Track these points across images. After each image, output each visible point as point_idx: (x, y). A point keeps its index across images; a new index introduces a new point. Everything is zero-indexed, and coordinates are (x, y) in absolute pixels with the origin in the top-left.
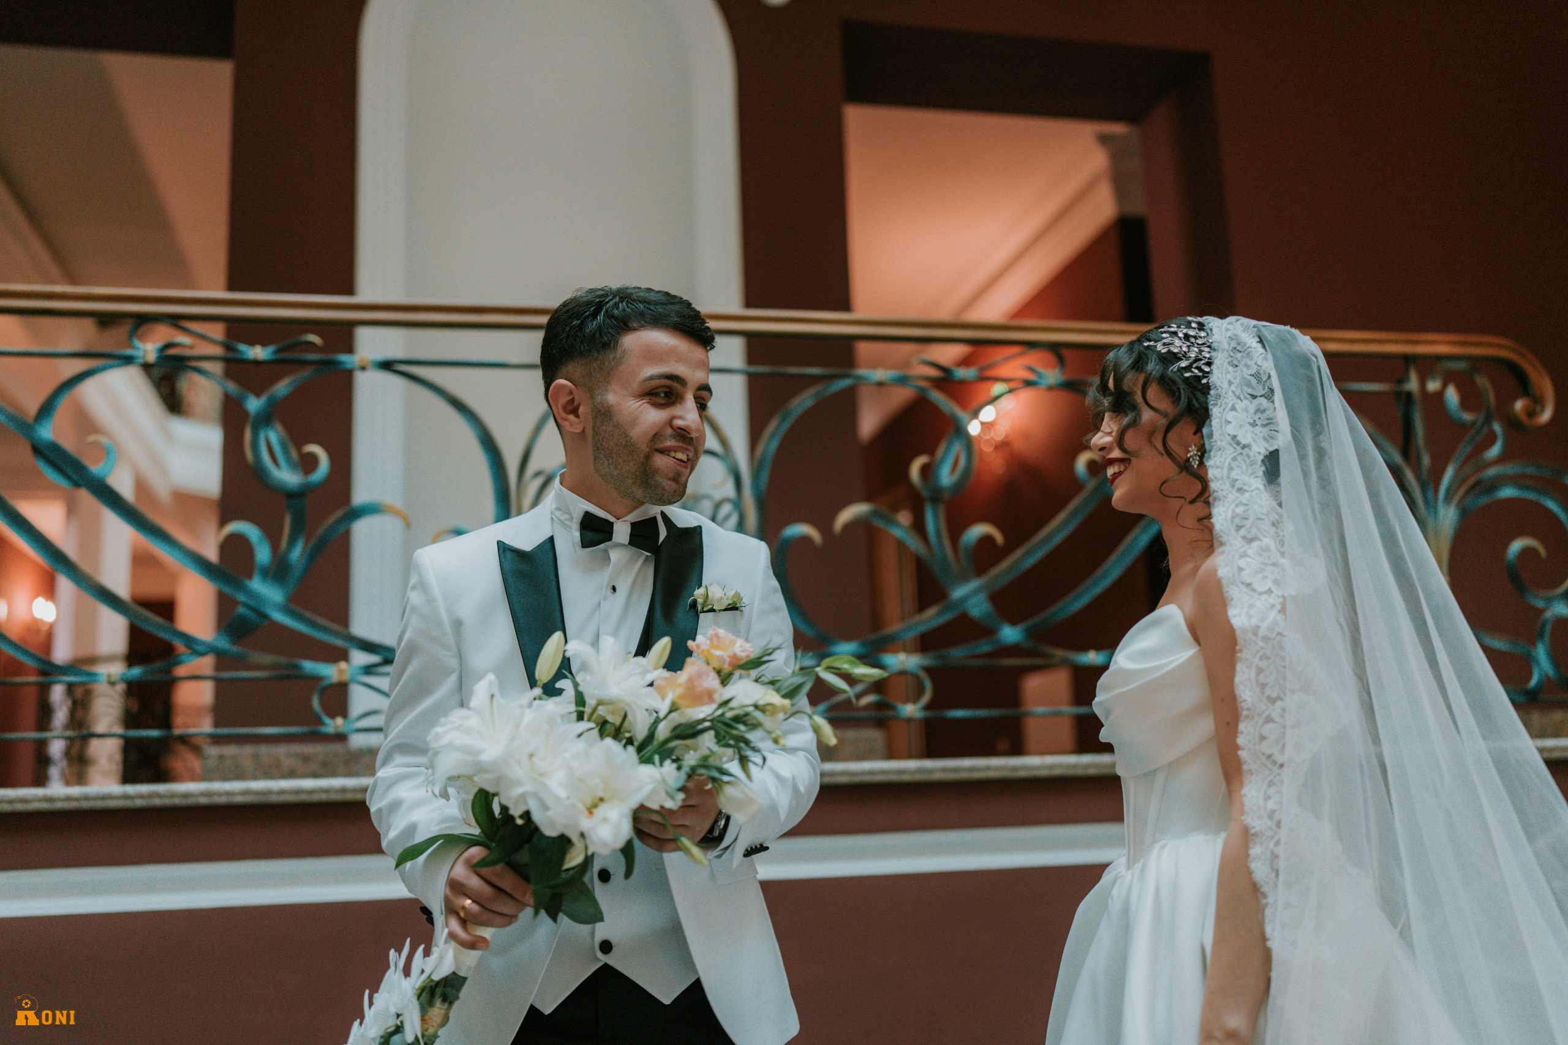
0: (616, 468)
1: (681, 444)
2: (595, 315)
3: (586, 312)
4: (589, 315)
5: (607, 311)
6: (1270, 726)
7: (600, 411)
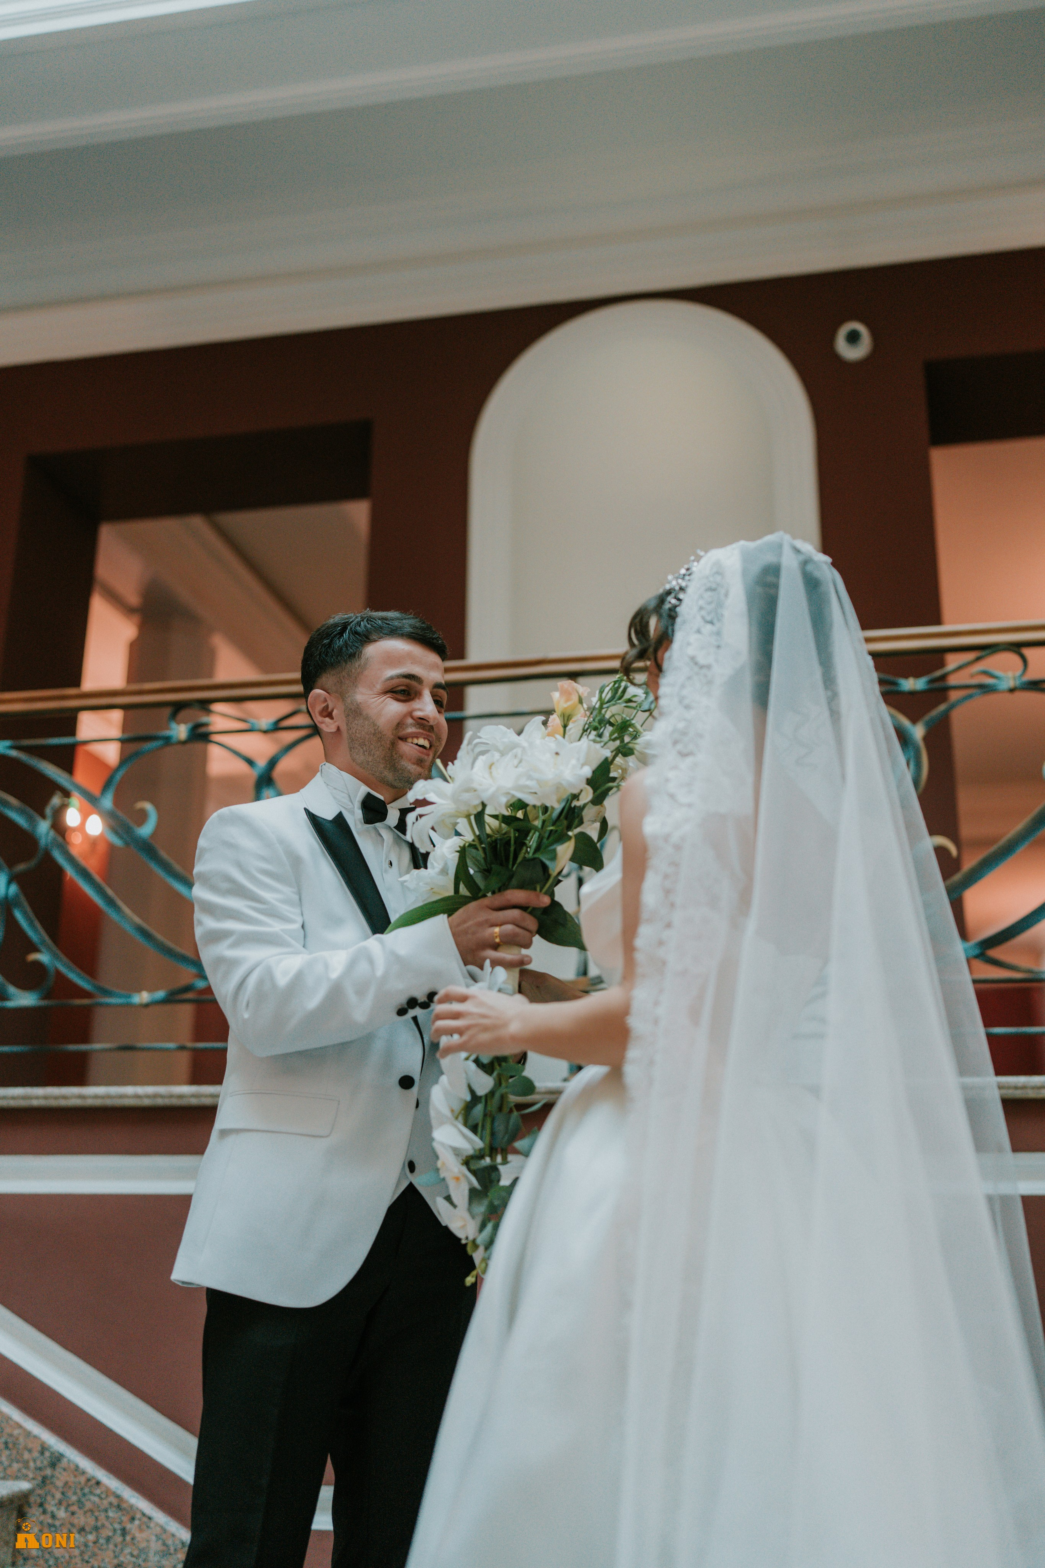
0: (370, 754)
1: (421, 731)
2: (341, 634)
3: (334, 632)
4: (336, 634)
5: (351, 629)
6: (669, 932)
7: (351, 709)
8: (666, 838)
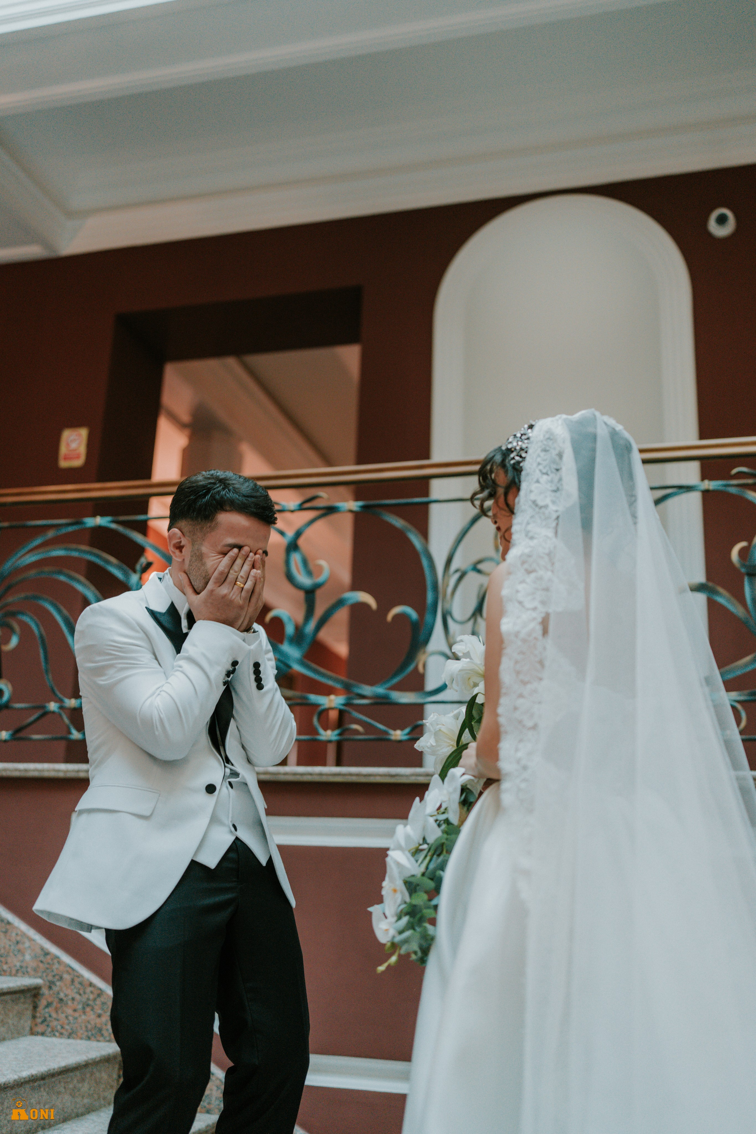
3: (200, 492)
5: (212, 495)
6: (521, 701)
7: (195, 554)
8: (517, 634)
